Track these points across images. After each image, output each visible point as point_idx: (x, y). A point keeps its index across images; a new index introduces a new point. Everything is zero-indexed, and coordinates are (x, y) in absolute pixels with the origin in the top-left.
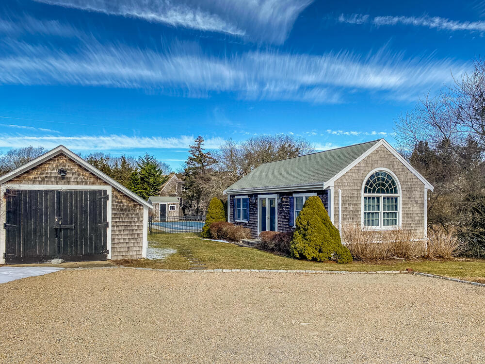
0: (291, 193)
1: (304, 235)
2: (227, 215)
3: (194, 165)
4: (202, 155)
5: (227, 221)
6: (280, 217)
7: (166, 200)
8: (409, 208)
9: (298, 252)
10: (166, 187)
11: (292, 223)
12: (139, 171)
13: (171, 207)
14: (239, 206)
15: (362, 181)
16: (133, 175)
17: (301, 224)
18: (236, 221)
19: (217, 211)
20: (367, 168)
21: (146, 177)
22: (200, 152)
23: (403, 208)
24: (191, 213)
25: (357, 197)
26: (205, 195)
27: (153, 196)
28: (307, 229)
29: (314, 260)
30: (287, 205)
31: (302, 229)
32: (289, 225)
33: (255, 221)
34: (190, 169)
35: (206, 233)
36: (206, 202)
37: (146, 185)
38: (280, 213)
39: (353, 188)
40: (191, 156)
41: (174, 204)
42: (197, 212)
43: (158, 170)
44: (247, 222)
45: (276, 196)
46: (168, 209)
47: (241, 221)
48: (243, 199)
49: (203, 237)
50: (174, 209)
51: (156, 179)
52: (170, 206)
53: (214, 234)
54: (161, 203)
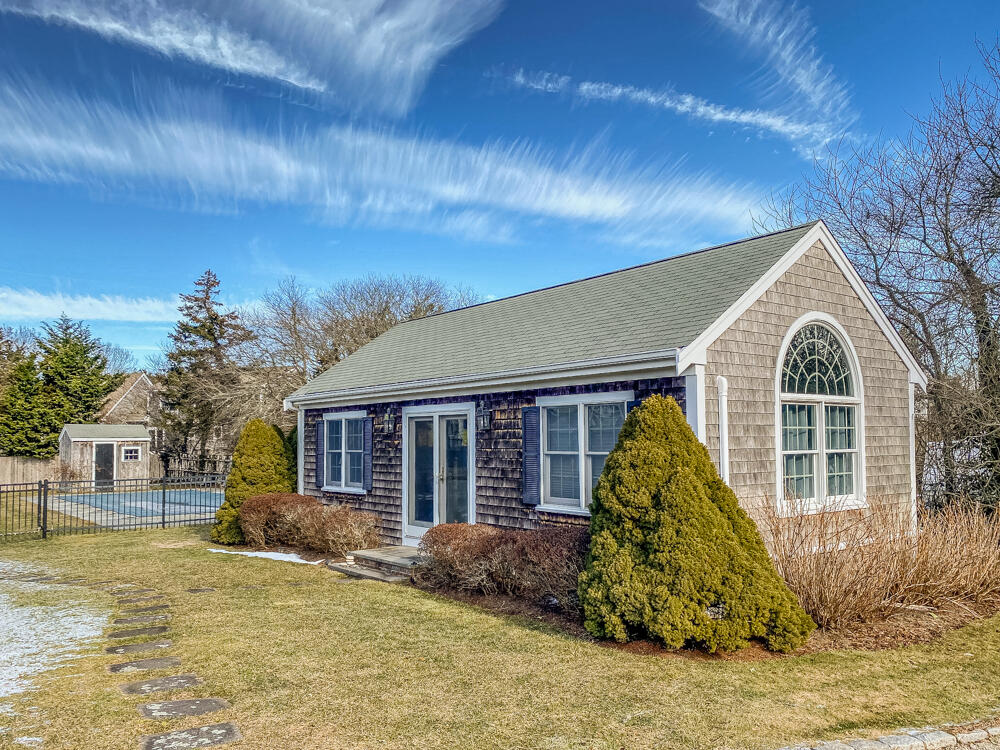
0: (529, 396)
1: (644, 548)
2: (296, 473)
3: (193, 343)
4: (214, 318)
5: (295, 489)
6: (485, 473)
7: (114, 435)
8: (881, 438)
9: (622, 616)
10: (117, 402)
11: (534, 492)
12: (40, 359)
13: (127, 452)
14: (335, 442)
15: (776, 348)
16: (21, 369)
17: (625, 505)
18: (326, 488)
19: (266, 459)
20: (785, 311)
21: (60, 374)
22: (208, 310)
23: (868, 438)
24: (184, 466)
25: (765, 403)
26: (223, 421)
27: (80, 423)
28: (658, 524)
29: (696, 647)
30: (514, 435)
31: (629, 525)
32: (521, 502)
33: (390, 490)
34: (183, 353)
35: (229, 528)
36: (226, 438)
37: (59, 398)
38: (486, 462)
39: (755, 373)
40: (186, 320)
41: (136, 443)
42: (202, 465)
43: (96, 358)
44: (365, 492)
45: (468, 409)
46: (119, 458)
47: (343, 489)
48: (349, 422)
49: (217, 542)
50: (136, 457)
51: (89, 380)
52: (123, 448)
53: (256, 533)
54: (97, 441)
